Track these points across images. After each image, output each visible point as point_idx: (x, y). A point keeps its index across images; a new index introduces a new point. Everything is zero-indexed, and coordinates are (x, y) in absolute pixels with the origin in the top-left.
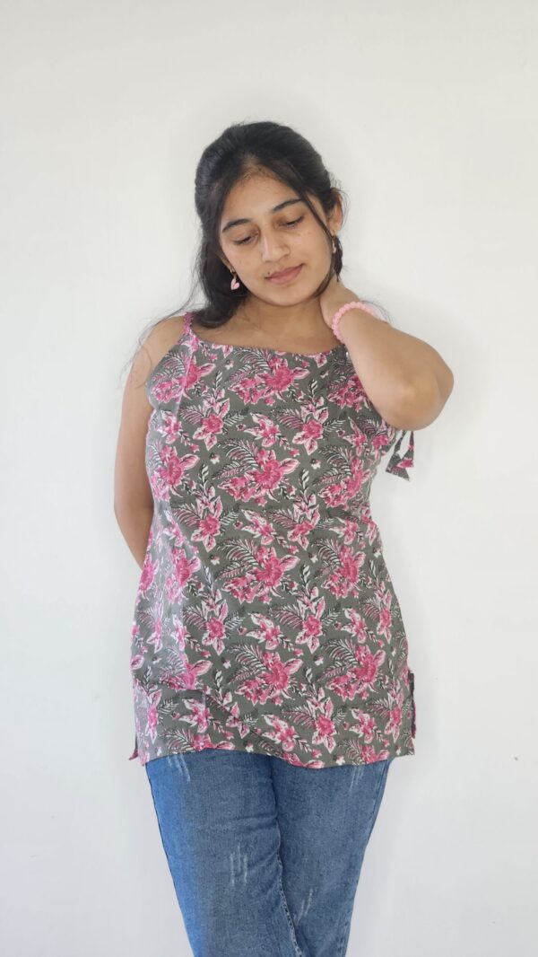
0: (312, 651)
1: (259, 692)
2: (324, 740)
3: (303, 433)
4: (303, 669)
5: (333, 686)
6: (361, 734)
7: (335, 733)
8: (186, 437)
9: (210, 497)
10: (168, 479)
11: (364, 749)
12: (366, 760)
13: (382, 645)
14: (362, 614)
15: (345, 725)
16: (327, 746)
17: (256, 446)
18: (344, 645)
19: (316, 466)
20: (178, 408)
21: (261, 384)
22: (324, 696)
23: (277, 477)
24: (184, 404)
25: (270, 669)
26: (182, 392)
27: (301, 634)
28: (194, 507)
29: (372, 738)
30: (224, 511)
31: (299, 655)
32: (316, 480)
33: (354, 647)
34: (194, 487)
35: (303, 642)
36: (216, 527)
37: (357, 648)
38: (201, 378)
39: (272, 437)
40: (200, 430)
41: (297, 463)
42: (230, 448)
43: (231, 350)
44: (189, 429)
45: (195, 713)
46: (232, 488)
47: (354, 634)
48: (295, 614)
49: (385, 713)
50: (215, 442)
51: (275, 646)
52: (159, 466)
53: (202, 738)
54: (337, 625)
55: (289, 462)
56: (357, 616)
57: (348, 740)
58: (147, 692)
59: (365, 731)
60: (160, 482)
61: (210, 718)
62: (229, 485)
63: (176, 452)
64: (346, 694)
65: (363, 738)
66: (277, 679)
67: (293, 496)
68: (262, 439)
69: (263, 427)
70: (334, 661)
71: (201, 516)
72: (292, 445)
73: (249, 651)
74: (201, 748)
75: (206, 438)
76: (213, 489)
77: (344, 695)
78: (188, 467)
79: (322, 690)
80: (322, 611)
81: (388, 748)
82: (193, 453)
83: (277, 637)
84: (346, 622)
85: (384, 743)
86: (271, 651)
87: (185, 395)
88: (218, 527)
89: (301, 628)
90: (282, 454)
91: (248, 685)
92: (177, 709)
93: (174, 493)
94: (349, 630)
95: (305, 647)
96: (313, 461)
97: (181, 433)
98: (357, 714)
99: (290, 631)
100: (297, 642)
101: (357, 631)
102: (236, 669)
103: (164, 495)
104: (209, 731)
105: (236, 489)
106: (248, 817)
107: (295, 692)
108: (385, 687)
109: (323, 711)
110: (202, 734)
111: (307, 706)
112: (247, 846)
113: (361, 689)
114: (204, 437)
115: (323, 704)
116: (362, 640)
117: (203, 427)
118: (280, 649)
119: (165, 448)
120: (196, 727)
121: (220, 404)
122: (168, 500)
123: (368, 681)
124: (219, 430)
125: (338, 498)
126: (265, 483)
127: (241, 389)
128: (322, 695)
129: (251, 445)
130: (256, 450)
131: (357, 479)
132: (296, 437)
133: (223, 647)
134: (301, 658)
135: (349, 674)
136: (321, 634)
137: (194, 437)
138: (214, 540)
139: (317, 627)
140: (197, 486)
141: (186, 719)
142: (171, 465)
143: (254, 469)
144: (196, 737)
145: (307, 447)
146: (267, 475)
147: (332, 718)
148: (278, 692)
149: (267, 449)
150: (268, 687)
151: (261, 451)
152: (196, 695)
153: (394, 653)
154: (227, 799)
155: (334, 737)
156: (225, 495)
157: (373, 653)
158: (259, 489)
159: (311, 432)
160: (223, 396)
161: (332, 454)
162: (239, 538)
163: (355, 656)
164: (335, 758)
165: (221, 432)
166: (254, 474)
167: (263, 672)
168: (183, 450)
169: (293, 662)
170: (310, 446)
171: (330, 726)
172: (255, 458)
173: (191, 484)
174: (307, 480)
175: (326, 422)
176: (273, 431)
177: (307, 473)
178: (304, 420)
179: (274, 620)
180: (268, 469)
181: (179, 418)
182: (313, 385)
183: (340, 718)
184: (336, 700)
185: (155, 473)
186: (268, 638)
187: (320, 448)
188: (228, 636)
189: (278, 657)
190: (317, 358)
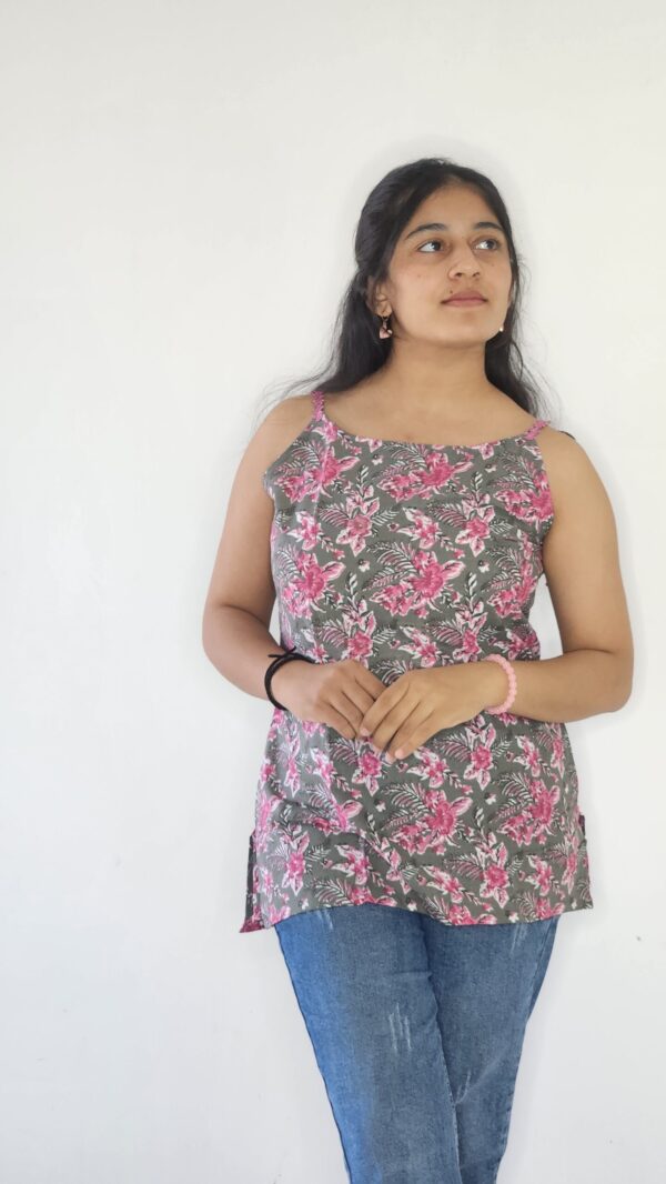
0: (483, 788)
1: (418, 840)
2: (494, 894)
3: (467, 531)
4: (473, 810)
5: (506, 830)
6: (537, 885)
7: (508, 885)
8: (327, 542)
9: (361, 612)
10: (307, 592)
11: (539, 902)
12: (540, 915)
13: (557, 780)
14: (536, 743)
15: (520, 875)
16: (497, 899)
17: (412, 548)
18: (518, 779)
19: (484, 569)
20: (315, 507)
21: (416, 482)
22: (495, 841)
23: (439, 584)
24: (323, 503)
25: (433, 811)
26: (319, 487)
27: (470, 768)
28: (340, 623)
29: (548, 890)
30: (378, 628)
31: (467, 793)
32: (484, 585)
33: (528, 782)
34: (341, 601)
35: (472, 777)
36: (367, 645)
37: (532, 783)
38: (342, 473)
39: (431, 537)
40: (344, 532)
41: (462, 566)
42: (381, 552)
43: (380, 444)
44: (330, 531)
45: (351, 861)
46: (387, 599)
47: (528, 766)
48: (462, 744)
49: (561, 860)
50: (364, 546)
51: (440, 783)
52: (295, 577)
53: (361, 891)
54: (509, 756)
55: (453, 565)
56: (531, 745)
57: (522, 893)
58: (291, 837)
59: (542, 882)
60: (298, 595)
61: (369, 867)
62: (383, 596)
63: (316, 560)
64: (521, 838)
65: (538, 890)
66: (441, 822)
67: (457, 604)
68: (419, 540)
69: (420, 526)
70: (507, 799)
71: (349, 633)
72: (455, 546)
73: (411, 790)
74: (361, 902)
75: (353, 542)
76: (364, 603)
77: (519, 839)
78: (332, 577)
79: (492, 835)
80: (493, 740)
81: (564, 901)
82: (336, 560)
83: (442, 772)
84: (519, 752)
85: (560, 895)
86: (435, 790)
87: (323, 492)
88: (371, 646)
89: (469, 760)
90: (443, 556)
91: (405, 831)
92: (328, 857)
93: (316, 608)
94: (522, 762)
95: (474, 783)
96: (481, 563)
97: (322, 536)
98: (534, 861)
99: (457, 765)
100: (465, 777)
101: (531, 762)
102: (392, 812)
103: (304, 611)
104: (369, 883)
105: (392, 599)
106: (403, 972)
107: (461, 838)
108: (562, 829)
109: (495, 859)
110: (361, 886)
111: (476, 854)
112: (406, 1007)
113: (538, 832)
114: (350, 541)
115: (495, 851)
116: (536, 774)
117: (348, 529)
118: (446, 786)
119: (301, 554)
120: (354, 877)
121: (368, 503)
122: (309, 617)
123: (545, 822)
124: (367, 532)
125: (508, 605)
126: (425, 591)
127: (393, 487)
128: (493, 839)
129: (406, 547)
130: (412, 553)
131: (526, 585)
132: (459, 536)
133: (377, 787)
134: (471, 796)
135: (524, 813)
136: (492, 766)
137: (338, 541)
138: (366, 661)
139: (487, 758)
140: (344, 599)
141: (340, 867)
142: (310, 576)
143: (412, 575)
144: (354, 889)
145: (473, 547)
146: (427, 581)
147: (506, 866)
148: (442, 838)
149: (426, 551)
150: (430, 833)
151: (419, 553)
152: (351, 839)
153: (567, 790)
154: (377, 950)
155: (507, 889)
156: (378, 610)
157: (549, 789)
158: (419, 598)
159: (476, 530)
160: (371, 494)
161: (500, 556)
162: (395, 658)
163: (530, 792)
164: (508, 914)
165: (370, 533)
166: (412, 581)
167: (426, 815)
168: (324, 557)
169: (461, 801)
170: (476, 546)
171: (502, 877)
172: (412, 562)
173: (337, 597)
174: (475, 584)
175: (493, 521)
176: (432, 529)
177: (474, 577)
178: (468, 517)
179: (439, 752)
180: (429, 575)
181: (318, 519)
182: (477, 478)
183: (515, 866)
184: (510, 845)
185: (291, 585)
186: (432, 774)
187: (488, 549)
188: (383, 774)
189: (444, 796)
190: (482, 449)
